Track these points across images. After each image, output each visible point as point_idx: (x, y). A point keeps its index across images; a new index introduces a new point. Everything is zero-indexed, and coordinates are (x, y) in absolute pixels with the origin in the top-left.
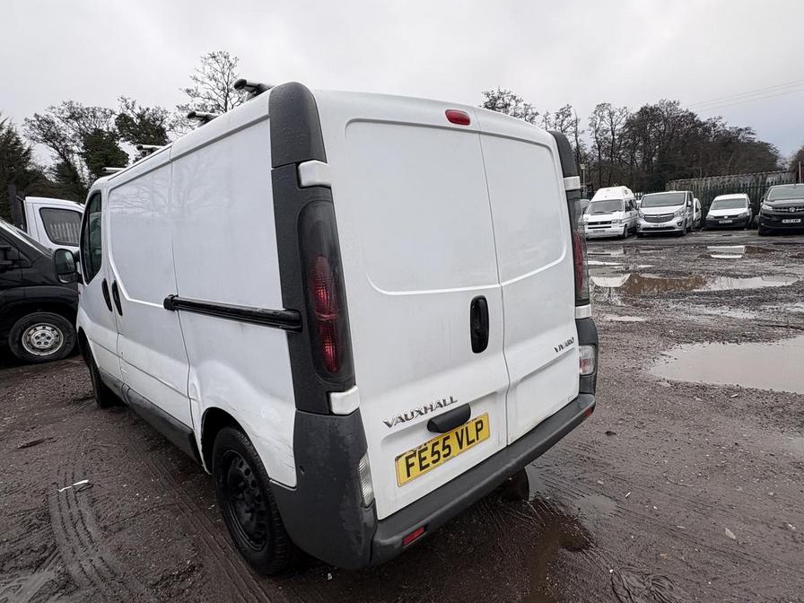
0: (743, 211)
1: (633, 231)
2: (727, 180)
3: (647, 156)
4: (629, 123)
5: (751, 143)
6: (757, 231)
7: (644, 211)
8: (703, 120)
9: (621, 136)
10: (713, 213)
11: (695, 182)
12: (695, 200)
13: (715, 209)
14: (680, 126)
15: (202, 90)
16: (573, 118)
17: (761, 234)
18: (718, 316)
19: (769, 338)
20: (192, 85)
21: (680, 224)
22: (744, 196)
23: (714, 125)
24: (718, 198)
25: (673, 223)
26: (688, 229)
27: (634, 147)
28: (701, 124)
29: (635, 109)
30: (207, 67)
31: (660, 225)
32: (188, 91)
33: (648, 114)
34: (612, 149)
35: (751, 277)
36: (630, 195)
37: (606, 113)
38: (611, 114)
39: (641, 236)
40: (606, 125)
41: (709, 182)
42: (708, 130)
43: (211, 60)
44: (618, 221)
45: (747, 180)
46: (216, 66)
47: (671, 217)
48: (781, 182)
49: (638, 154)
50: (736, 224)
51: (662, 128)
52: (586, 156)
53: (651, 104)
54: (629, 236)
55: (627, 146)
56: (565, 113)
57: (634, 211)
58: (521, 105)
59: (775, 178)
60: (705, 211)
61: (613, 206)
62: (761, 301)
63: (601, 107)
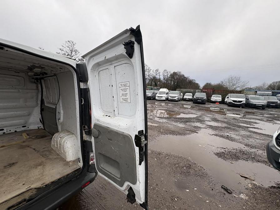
0: (191, 97)
1: (167, 99)
2: (188, 90)
3: (174, 82)
4: (171, 75)
5: (195, 83)
6: (193, 102)
7: (170, 95)
8: (186, 77)
9: (169, 78)
10: (185, 97)
11: (182, 89)
12: (181, 94)
13: (186, 96)
14: (181, 77)
15: (64, 49)
16: (159, 72)
17: (194, 103)
18: (176, 126)
19: (185, 134)
20: (62, 48)
21: (177, 99)
22: (191, 94)
23: (188, 78)
24: (186, 94)
25: (176, 98)
26: (179, 100)
27: (171, 80)
28: (185, 77)
29: (172, 72)
30: (67, 44)
31: (173, 98)
32: (60, 49)
33: (175, 74)
34: (167, 80)
35: (188, 114)
36: (168, 91)
37: (166, 72)
38: (167, 72)
39: (169, 101)
40: (166, 74)
41: (185, 90)
42: (186, 79)
43: (68, 42)
44: (164, 97)
45: (192, 90)
46: (69, 44)
47: (175, 97)
48: (198, 92)
49: (172, 82)
50: (189, 100)
51: (178, 77)
52: (161, 81)
53: (176, 72)
54: (166, 100)
55: (170, 80)
56: (157, 70)
57: (168, 95)
58: (148, 67)
59: (198, 91)
60: (183, 96)
61: (163, 93)
62: (187, 121)
63: (165, 70)
